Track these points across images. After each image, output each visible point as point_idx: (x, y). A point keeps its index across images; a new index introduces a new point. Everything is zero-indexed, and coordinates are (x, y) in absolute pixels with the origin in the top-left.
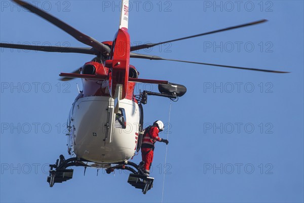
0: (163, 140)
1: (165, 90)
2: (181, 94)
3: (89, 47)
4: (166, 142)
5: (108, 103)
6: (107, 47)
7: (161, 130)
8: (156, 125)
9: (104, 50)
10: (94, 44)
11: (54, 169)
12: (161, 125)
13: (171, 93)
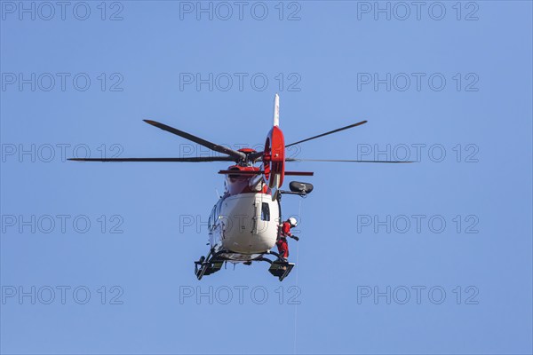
0: (293, 237)
1: (294, 189)
2: (308, 191)
3: (227, 155)
4: (297, 239)
5: (254, 198)
6: (241, 154)
7: (294, 226)
8: (289, 221)
9: (239, 156)
10: (228, 152)
11: (199, 266)
12: (293, 221)
13: (301, 191)
